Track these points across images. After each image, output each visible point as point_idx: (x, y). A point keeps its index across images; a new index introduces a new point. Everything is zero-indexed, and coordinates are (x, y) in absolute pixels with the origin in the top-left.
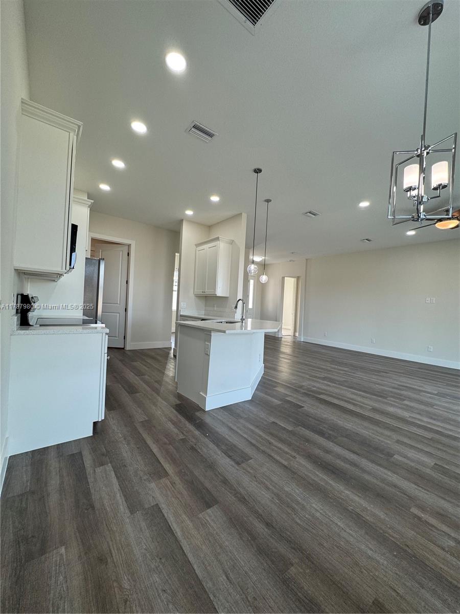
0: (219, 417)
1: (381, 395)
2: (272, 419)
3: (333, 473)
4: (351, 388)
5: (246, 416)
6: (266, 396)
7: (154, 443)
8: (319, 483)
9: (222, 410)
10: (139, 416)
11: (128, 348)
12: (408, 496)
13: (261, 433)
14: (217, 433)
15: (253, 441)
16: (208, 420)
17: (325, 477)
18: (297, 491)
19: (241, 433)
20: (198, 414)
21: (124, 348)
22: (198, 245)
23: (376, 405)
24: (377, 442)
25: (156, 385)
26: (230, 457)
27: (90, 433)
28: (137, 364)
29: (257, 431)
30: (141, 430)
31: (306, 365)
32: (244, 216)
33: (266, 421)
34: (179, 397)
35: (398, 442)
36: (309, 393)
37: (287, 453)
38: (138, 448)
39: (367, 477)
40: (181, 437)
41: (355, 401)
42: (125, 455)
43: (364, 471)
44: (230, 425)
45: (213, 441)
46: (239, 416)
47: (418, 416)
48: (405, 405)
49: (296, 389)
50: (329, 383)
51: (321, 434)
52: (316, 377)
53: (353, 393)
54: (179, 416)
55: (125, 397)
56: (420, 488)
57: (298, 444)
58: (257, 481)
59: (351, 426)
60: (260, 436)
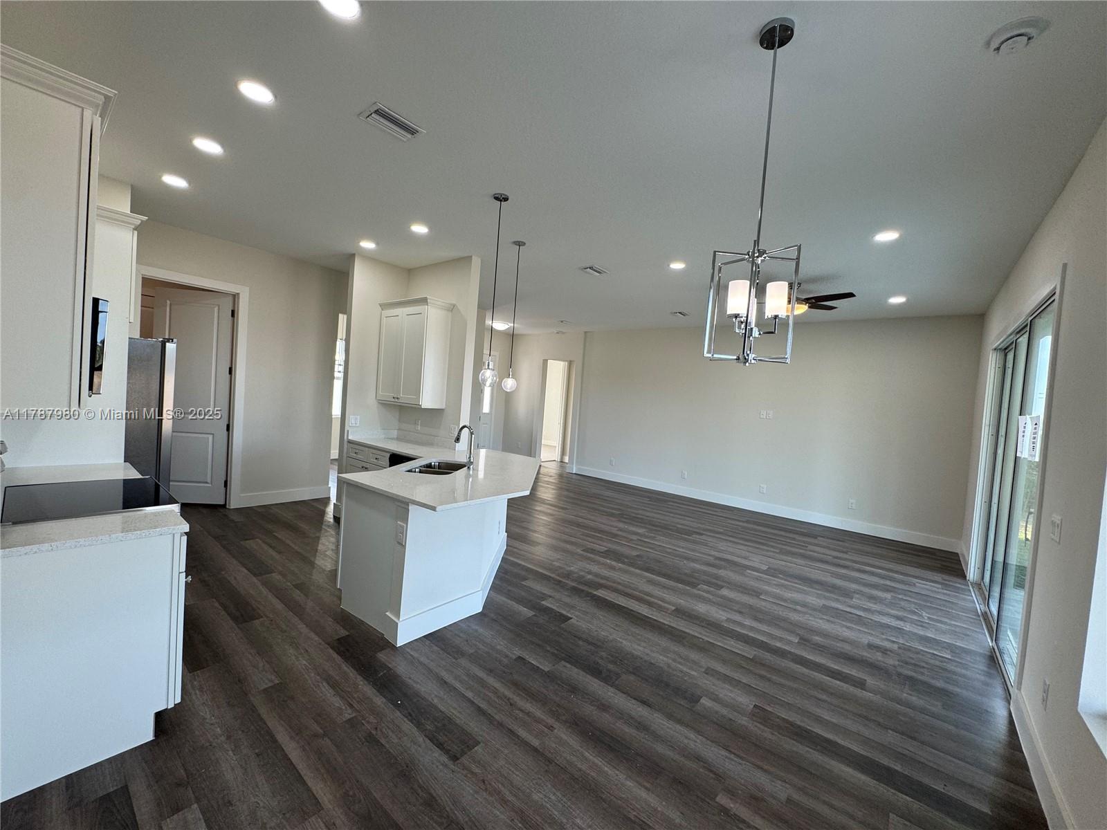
0: (422, 659)
1: (689, 580)
2: (517, 652)
3: (611, 749)
4: (648, 570)
5: (472, 651)
6: (509, 601)
7: (291, 738)
8: (589, 774)
9: (428, 642)
10: (261, 678)
11: (234, 504)
12: (715, 774)
13: (497, 685)
14: (417, 694)
15: (483, 705)
16: (401, 668)
17: (598, 761)
18: (553, 798)
19: (462, 690)
20: (382, 656)
21: (224, 506)
22: (384, 306)
23: (682, 602)
24: (678, 677)
25: (297, 595)
26: (440, 746)
27: (148, 735)
28: (256, 545)
29: (491, 681)
30: (263, 711)
31: (579, 525)
32: (476, 262)
33: (507, 656)
34: (345, 619)
35: (709, 672)
36: (581, 587)
37: (538, 721)
38: (258, 755)
39: (660, 748)
40: (348, 714)
41: (651, 596)
42: (229, 776)
43: (656, 737)
44: (444, 674)
45: (410, 716)
46: (458, 653)
47: (737, 617)
48: (723, 597)
49: (560, 580)
50: (614, 563)
51: (595, 671)
52: (593, 551)
53: (650, 582)
54: (345, 667)
55: (228, 634)
56: (732, 756)
57: (558, 699)
58: (486, 790)
59: (641, 648)
60: (495, 692)
